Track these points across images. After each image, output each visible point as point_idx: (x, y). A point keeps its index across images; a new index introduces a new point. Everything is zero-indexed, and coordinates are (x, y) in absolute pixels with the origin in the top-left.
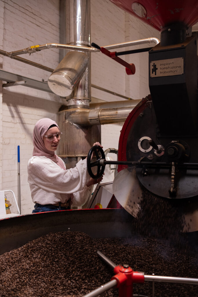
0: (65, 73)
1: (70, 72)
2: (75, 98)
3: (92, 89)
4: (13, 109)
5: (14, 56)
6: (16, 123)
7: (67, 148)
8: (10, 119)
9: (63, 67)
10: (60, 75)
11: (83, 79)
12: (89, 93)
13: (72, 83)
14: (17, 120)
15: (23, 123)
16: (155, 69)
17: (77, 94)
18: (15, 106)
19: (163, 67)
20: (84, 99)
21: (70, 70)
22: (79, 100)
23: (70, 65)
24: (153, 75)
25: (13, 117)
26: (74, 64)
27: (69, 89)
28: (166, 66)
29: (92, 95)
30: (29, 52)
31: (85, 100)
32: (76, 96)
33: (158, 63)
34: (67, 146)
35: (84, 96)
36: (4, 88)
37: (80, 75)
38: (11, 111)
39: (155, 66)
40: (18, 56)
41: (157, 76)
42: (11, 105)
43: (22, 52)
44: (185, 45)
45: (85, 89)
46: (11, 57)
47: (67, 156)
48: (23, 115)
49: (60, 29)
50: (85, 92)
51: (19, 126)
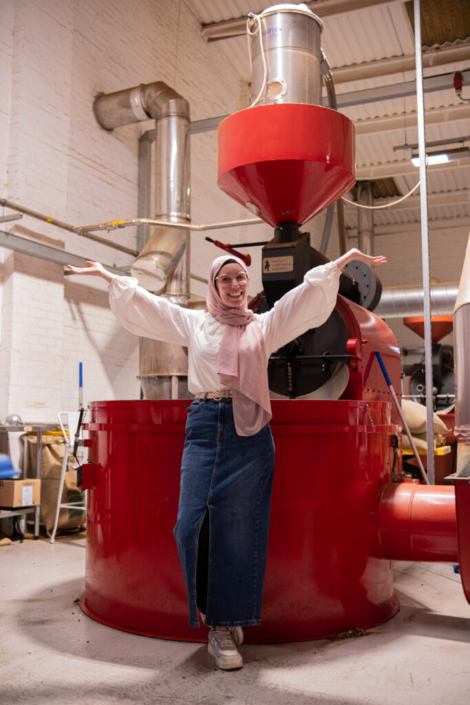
0: (156, 258)
1: (162, 257)
2: (167, 293)
3: (192, 281)
4: (74, 307)
5: (85, 232)
6: (77, 329)
7: (157, 364)
8: (70, 322)
9: (153, 249)
10: (149, 260)
11: (179, 266)
12: (188, 286)
13: (166, 272)
14: (80, 324)
15: (86, 329)
16: (267, 266)
17: (170, 287)
18: (77, 304)
19: (275, 263)
20: (180, 295)
21: (162, 253)
22: (174, 296)
23: (161, 248)
24: (266, 272)
25: (74, 319)
26: (168, 244)
27: (160, 280)
28: (278, 263)
29: (192, 291)
30: (108, 228)
31: (182, 297)
32: (169, 291)
33: (270, 260)
34: (157, 360)
35: (181, 291)
36: (65, 277)
37: (176, 260)
38: (71, 310)
39: (267, 263)
40: (91, 232)
41: (269, 272)
42: (72, 301)
43: (97, 228)
44: (295, 244)
45: (181, 280)
46: (79, 234)
47: (157, 374)
48: (87, 317)
49: (139, 185)
50: (181, 284)
51: (82, 333)
